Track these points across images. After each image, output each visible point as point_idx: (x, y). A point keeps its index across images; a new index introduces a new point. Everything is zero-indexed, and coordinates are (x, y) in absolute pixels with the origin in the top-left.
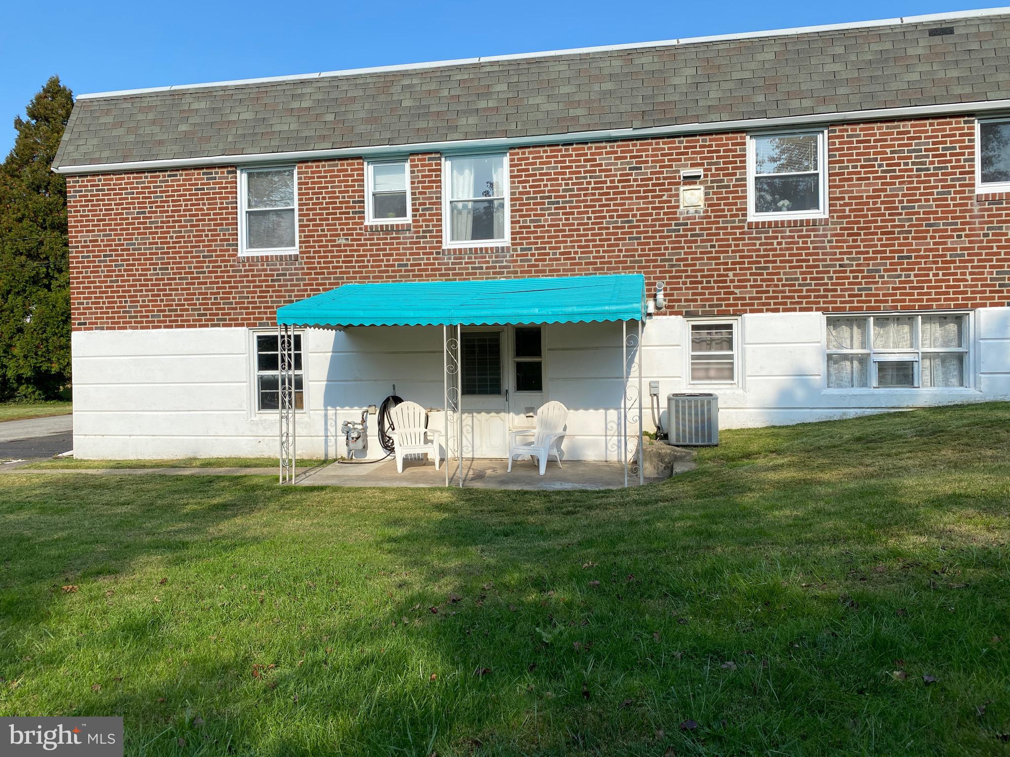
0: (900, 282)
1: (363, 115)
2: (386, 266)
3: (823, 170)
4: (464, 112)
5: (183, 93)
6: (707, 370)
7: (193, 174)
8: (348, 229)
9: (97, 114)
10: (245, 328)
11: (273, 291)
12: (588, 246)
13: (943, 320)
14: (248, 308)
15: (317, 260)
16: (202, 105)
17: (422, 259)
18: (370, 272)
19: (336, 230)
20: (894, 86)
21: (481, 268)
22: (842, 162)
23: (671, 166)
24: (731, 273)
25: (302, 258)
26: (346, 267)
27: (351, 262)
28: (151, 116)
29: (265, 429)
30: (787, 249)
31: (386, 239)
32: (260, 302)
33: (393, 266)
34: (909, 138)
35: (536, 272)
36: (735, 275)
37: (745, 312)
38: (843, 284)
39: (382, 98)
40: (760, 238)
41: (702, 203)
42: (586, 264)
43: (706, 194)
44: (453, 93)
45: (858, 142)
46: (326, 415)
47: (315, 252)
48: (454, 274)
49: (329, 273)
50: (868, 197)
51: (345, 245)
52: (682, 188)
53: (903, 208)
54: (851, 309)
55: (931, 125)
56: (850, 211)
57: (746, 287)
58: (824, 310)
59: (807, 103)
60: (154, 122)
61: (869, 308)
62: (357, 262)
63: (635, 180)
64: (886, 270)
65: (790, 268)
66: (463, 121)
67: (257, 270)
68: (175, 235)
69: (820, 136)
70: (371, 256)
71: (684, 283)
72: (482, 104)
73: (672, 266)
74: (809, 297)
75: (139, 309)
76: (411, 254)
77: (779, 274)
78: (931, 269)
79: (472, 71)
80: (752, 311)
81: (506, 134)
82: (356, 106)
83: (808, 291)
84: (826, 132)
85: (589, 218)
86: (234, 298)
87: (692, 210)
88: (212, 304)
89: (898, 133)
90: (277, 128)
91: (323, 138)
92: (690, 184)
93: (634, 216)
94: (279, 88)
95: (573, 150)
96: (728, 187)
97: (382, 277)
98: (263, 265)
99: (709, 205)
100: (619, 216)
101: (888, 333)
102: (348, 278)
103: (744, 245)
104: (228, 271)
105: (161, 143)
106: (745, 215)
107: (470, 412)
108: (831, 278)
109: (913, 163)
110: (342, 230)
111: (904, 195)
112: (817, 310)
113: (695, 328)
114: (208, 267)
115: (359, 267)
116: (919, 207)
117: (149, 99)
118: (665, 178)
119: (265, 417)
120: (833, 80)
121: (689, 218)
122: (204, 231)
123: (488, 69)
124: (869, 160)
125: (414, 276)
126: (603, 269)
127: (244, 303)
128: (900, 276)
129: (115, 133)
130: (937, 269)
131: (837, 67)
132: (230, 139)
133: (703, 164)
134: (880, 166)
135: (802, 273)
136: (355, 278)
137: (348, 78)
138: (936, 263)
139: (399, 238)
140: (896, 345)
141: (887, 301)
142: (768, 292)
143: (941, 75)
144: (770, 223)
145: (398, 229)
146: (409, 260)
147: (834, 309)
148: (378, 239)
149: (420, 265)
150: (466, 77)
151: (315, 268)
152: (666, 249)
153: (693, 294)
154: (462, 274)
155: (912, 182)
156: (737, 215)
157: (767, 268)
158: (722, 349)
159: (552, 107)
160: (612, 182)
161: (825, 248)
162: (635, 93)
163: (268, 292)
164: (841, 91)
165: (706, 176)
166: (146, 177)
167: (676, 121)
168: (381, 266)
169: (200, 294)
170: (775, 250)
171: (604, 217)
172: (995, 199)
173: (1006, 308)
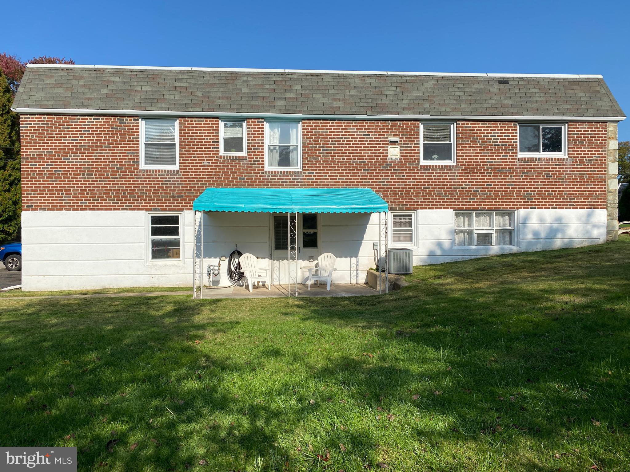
0: (487, 196)
1: (220, 94)
2: (232, 178)
3: (453, 141)
4: (278, 98)
5: (103, 71)
6: (399, 237)
7: (111, 119)
8: (209, 157)
9: (43, 77)
10: (144, 211)
11: (162, 190)
12: (343, 173)
13: (503, 214)
14: (146, 200)
15: (190, 173)
16: (117, 79)
17: (253, 176)
18: (223, 181)
19: (203, 157)
20: (485, 105)
21: (286, 182)
22: (463, 139)
23: (384, 135)
24: (412, 190)
25: (181, 172)
26: (208, 178)
27: (211, 175)
28: (82, 82)
29: (156, 270)
30: (438, 179)
31: (232, 164)
32: (154, 196)
33: (236, 178)
34: (491, 130)
35: (316, 185)
36: (414, 191)
37: (418, 208)
38: (463, 196)
39: (231, 86)
40: (425, 173)
41: (399, 155)
42: (342, 182)
43: (401, 150)
44: (271, 87)
45: (470, 130)
46: (194, 262)
47: (189, 169)
48: (271, 185)
49: (197, 181)
50: (473, 156)
51: (208, 166)
52: (389, 146)
53: (488, 162)
54: (466, 208)
55: (500, 124)
56: (466, 162)
57: (419, 196)
58: (454, 209)
59: (448, 110)
60: (84, 86)
61: (474, 208)
62: (215, 175)
63: (367, 141)
64: (481, 191)
65: (439, 188)
66: (277, 103)
67: (153, 178)
68: (97, 155)
70: (223, 172)
71: (390, 194)
72: (288, 95)
73: (384, 185)
74: (448, 202)
75: (72, 198)
76: (247, 173)
77: (434, 191)
78: (500, 191)
79: (281, 76)
80: (422, 208)
81: (301, 112)
82: (215, 89)
83: (447, 199)
84: (455, 124)
85: (344, 159)
86: (137, 193)
87: (394, 158)
88: (122, 197)
89: (487, 127)
90: (167, 97)
91: (196, 105)
92: (393, 145)
93: (366, 159)
94: (166, 74)
95: (336, 123)
96: (411, 147)
97: (230, 185)
98: (156, 175)
99: (402, 156)
100: (358, 159)
101: (480, 220)
102: (209, 184)
103: (418, 176)
104: (133, 178)
105: (90, 99)
106: (419, 162)
107: (278, 259)
108: (457, 194)
109: (493, 142)
110: (206, 157)
111: (489, 156)
112: (451, 208)
113: (394, 216)
114: (120, 175)
115: (216, 178)
116: (495, 162)
117: (79, 72)
118: (381, 141)
119: (155, 263)
120: (459, 100)
121: (392, 162)
122: (118, 153)
123: (290, 76)
124: (474, 139)
125: (248, 185)
126: (350, 185)
127: (143, 196)
128: (487, 194)
129: (57, 90)
130: (502, 191)
131: (460, 94)
132: (137, 100)
133: (399, 135)
134: (479, 142)
135: (444, 191)
136: (214, 184)
137: (209, 73)
138: (502, 188)
139: (240, 164)
140: (483, 226)
141: (481, 205)
142: (429, 199)
143: (504, 102)
144: (430, 166)
145: (240, 159)
146: (245, 176)
147: (459, 208)
148: (227, 163)
149: (252, 179)
150: (278, 79)
151: (190, 178)
152: (382, 176)
153: (394, 199)
154: (276, 185)
155: (492, 150)
156: (415, 162)
157: (428, 188)
158: (406, 227)
159: (325, 100)
160: (355, 141)
161: (455, 179)
162: (367, 97)
163: (159, 190)
164: (463, 105)
165: (401, 141)
166: (78, 119)
167: (388, 113)
168: (229, 178)
169: (114, 190)
170: (432, 179)
171: (351, 159)
172: (525, 160)
173: (530, 210)
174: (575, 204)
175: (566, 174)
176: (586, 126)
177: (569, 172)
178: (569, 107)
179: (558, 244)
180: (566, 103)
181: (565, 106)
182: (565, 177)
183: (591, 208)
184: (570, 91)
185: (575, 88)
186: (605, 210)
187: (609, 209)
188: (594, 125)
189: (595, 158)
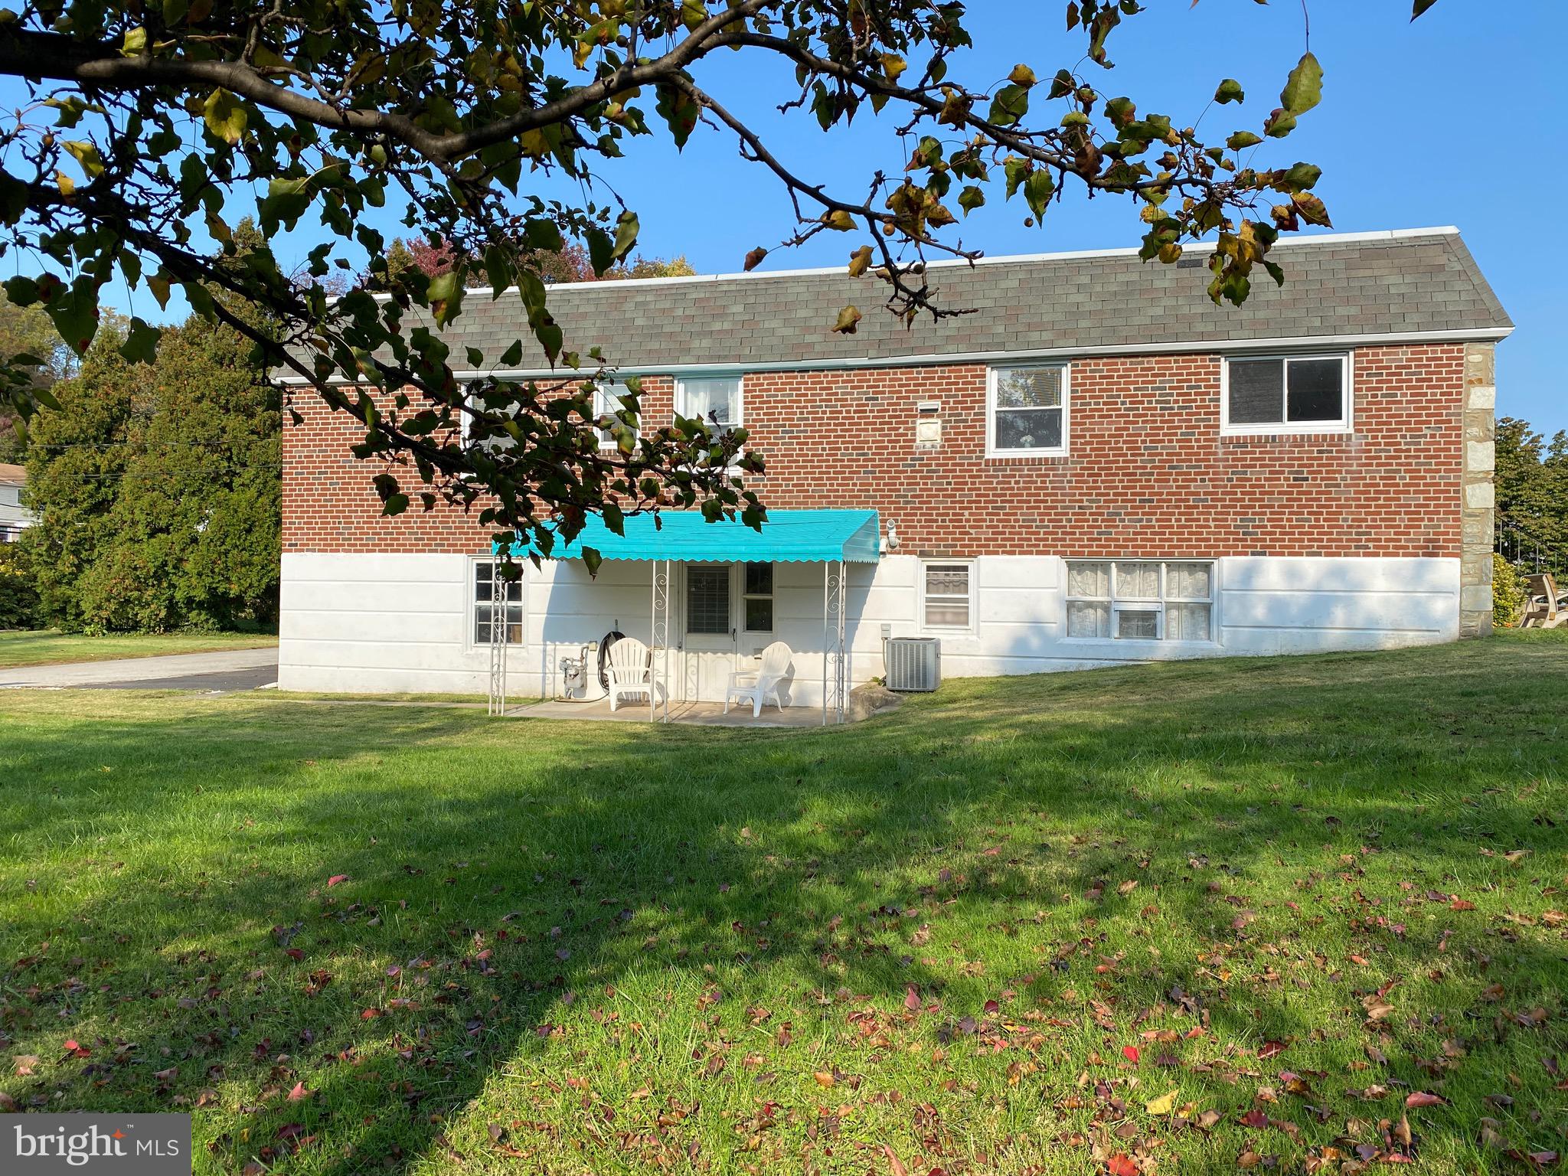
0: (1142, 527)
1: (594, 332)
3: (1065, 405)
4: (699, 334)
6: (943, 613)
10: (464, 555)
12: (821, 479)
13: (1192, 567)
14: (468, 533)
20: (1137, 320)
22: (1084, 398)
23: (908, 398)
24: (966, 512)
29: (477, 663)
30: (1025, 488)
32: (480, 527)
34: (1153, 375)
35: (768, 503)
36: (971, 514)
37: (980, 553)
38: (1082, 527)
39: (615, 315)
40: (997, 477)
41: (938, 438)
42: (820, 497)
43: (944, 428)
44: (687, 313)
45: (1101, 377)
46: (545, 651)
50: (1110, 436)
52: (919, 421)
53: (1146, 448)
54: (1090, 553)
55: (1176, 362)
56: (1092, 450)
57: (981, 527)
58: (1062, 554)
59: (1048, 336)
61: (1109, 554)
63: (872, 411)
64: (1127, 514)
65: (1028, 508)
66: (696, 344)
69: (1064, 369)
71: (919, 521)
72: (717, 326)
73: (907, 502)
74: (1047, 539)
75: (353, 531)
77: (1015, 514)
78: (1173, 514)
79: (709, 289)
80: (988, 553)
81: (739, 359)
82: (587, 324)
83: (1045, 533)
84: (1069, 366)
85: (824, 449)
86: (454, 522)
87: (928, 444)
88: (431, 528)
89: (1143, 369)
90: (504, 343)
92: (927, 417)
93: (870, 448)
95: (809, 377)
96: (966, 421)
99: (947, 440)
100: (854, 448)
101: (1134, 580)
103: (981, 483)
106: (982, 451)
107: (696, 651)
108: (1070, 521)
109: (1157, 402)
111: (1147, 435)
112: (1055, 553)
113: (929, 568)
116: (1163, 448)
118: (902, 410)
119: (481, 650)
120: (1075, 313)
121: (925, 453)
123: (725, 288)
124: (1112, 397)
126: (836, 503)
127: (463, 528)
128: (1141, 520)
130: (1180, 514)
131: (1080, 298)
132: (455, 353)
133: (940, 397)
134: (1123, 403)
135: (1039, 514)
137: (580, 292)
138: (1179, 507)
140: (1144, 593)
141: (1127, 547)
142: (1004, 533)
143: (1186, 310)
144: (1007, 460)
147: (1073, 553)
150: (702, 295)
152: (902, 484)
153: (928, 533)
155: (1155, 422)
156: (974, 452)
157: (1004, 508)
158: (958, 592)
159: (788, 331)
160: (848, 412)
161: (1064, 488)
162: (873, 320)
164: (1083, 323)
165: (943, 409)
167: (913, 351)
169: (417, 517)
170: (1012, 489)
171: (839, 449)
172: (1240, 442)
173: (1250, 558)
174: (1371, 544)
175: (1347, 472)
176: (1404, 355)
177: (1354, 468)
178: (1353, 311)
180: (1348, 301)
181: (1342, 311)
182: (1344, 479)
183: (1415, 555)
184: (1361, 273)
185: (1375, 263)
186: (1457, 561)
187: (1467, 557)
188: (1426, 352)
189: (1428, 432)
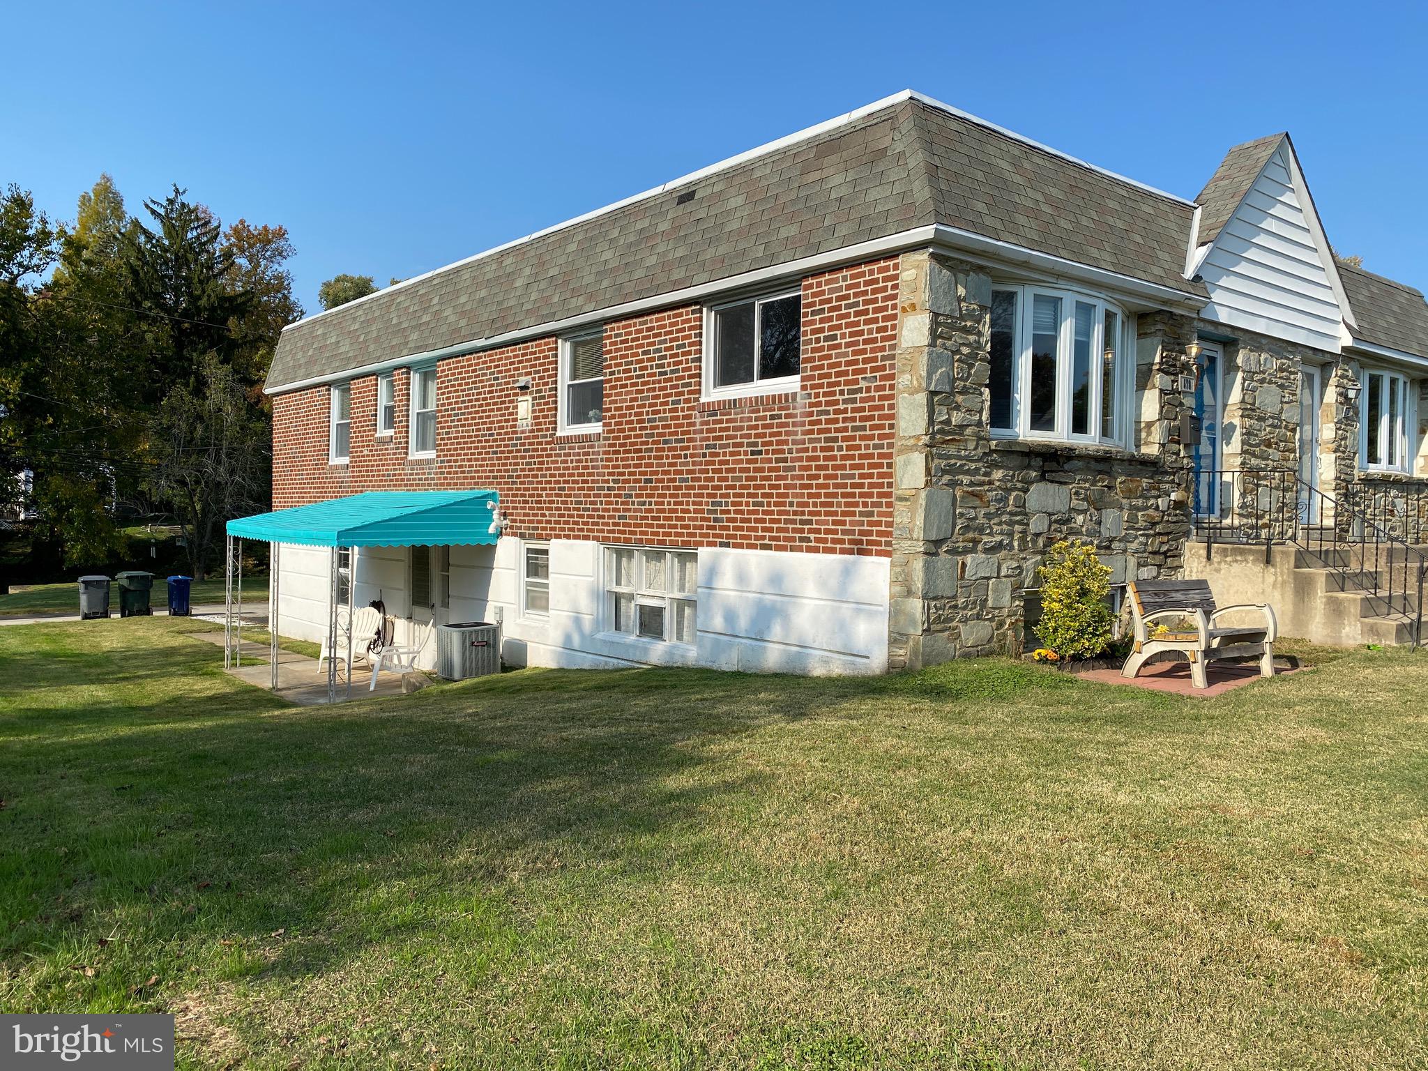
0: (645, 511)
1: (375, 334)
2: (382, 475)
7: (313, 393)
9: (286, 343)
12: (472, 460)
15: (356, 469)
16: (321, 331)
17: (397, 470)
18: (376, 481)
21: (421, 481)
22: (611, 366)
23: (514, 376)
24: (544, 493)
25: (350, 467)
26: (367, 476)
27: (369, 471)
28: (302, 343)
30: (576, 468)
31: (384, 451)
33: (386, 476)
34: (655, 335)
35: (447, 484)
36: (546, 495)
37: (552, 537)
38: (609, 510)
40: (561, 455)
41: (530, 416)
42: (471, 479)
43: (533, 405)
45: (620, 342)
47: (355, 462)
48: (410, 486)
50: (626, 407)
51: (367, 456)
52: (520, 399)
53: (649, 420)
54: (614, 540)
55: (669, 316)
56: (613, 424)
57: (552, 509)
58: (598, 540)
60: (302, 348)
61: (625, 540)
63: (496, 391)
64: (636, 496)
65: (578, 489)
67: (334, 478)
70: (376, 465)
71: (519, 502)
73: (513, 483)
74: (588, 523)
76: (392, 465)
77: (571, 496)
78: (666, 496)
79: (428, 284)
80: (555, 537)
82: (375, 326)
83: (588, 516)
85: (473, 431)
87: (525, 423)
89: (647, 329)
92: (524, 394)
93: (495, 428)
95: (466, 360)
97: (380, 486)
98: (336, 473)
99: (534, 418)
100: (487, 429)
103: (552, 462)
104: (324, 478)
105: (300, 366)
106: (555, 429)
107: (418, 623)
108: (602, 503)
109: (657, 365)
110: (366, 441)
111: (650, 404)
112: (593, 538)
113: (528, 551)
114: (317, 474)
115: (371, 476)
116: (660, 418)
118: (511, 389)
121: (522, 432)
122: (316, 442)
124: (628, 363)
125: (394, 486)
126: (477, 484)
128: (645, 503)
129: (288, 359)
130: (670, 496)
131: (608, 255)
132: (323, 361)
133: (531, 373)
134: (635, 369)
135: (584, 496)
136: (370, 486)
138: (669, 488)
139: (388, 449)
141: (636, 533)
142: (564, 516)
145: (388, 440)
146: (392, 471)
147: (604, 539)
148: (380, 451)
149: (396, 475)
150: (424, 291)
151: (355, 476)
152: (510, 464)
153: (524, 515)
154: (414, 485)
155: (656, 388)
156: (550, 429)
157: (565, 489)
160: (485, 393)
161: (599, 467)
162: (495, 299)
165: (532, 386)
166: (297, 396)
170: (569, 468)
171: (480, 430)
172: (711, 410)
173: (718, 549)
174: (812, 536)
175: (794, 442)
176: (843, 279)
177: (799, 437)
179: (773, 657)
180: (792, 219)
182: (791, 450)
183: (851, 552)
184: (812, 177)
185: (826, 161)
186: (886, 560)
187: (897, 556)
188: (863, 274)
189: (863, 384)
